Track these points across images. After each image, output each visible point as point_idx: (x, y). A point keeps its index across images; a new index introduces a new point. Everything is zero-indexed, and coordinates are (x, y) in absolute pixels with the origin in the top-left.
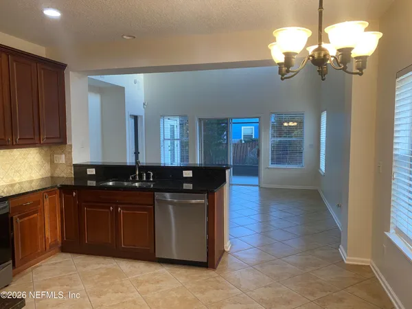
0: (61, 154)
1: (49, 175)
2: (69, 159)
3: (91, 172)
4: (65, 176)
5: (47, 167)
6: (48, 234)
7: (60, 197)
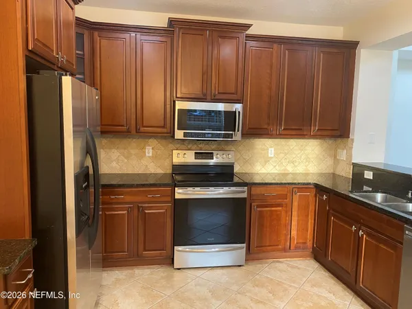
0: (343, 149)
1: (332, 171)
2: (350, 156)
3: (369, 175)
4: (344, 175)
5: (330, 162)
6: (294, 233)
7: (316, 196)
